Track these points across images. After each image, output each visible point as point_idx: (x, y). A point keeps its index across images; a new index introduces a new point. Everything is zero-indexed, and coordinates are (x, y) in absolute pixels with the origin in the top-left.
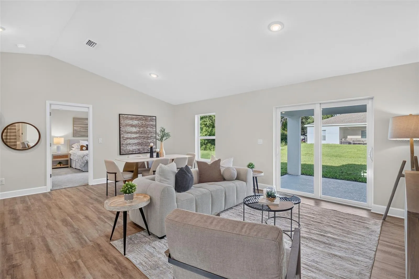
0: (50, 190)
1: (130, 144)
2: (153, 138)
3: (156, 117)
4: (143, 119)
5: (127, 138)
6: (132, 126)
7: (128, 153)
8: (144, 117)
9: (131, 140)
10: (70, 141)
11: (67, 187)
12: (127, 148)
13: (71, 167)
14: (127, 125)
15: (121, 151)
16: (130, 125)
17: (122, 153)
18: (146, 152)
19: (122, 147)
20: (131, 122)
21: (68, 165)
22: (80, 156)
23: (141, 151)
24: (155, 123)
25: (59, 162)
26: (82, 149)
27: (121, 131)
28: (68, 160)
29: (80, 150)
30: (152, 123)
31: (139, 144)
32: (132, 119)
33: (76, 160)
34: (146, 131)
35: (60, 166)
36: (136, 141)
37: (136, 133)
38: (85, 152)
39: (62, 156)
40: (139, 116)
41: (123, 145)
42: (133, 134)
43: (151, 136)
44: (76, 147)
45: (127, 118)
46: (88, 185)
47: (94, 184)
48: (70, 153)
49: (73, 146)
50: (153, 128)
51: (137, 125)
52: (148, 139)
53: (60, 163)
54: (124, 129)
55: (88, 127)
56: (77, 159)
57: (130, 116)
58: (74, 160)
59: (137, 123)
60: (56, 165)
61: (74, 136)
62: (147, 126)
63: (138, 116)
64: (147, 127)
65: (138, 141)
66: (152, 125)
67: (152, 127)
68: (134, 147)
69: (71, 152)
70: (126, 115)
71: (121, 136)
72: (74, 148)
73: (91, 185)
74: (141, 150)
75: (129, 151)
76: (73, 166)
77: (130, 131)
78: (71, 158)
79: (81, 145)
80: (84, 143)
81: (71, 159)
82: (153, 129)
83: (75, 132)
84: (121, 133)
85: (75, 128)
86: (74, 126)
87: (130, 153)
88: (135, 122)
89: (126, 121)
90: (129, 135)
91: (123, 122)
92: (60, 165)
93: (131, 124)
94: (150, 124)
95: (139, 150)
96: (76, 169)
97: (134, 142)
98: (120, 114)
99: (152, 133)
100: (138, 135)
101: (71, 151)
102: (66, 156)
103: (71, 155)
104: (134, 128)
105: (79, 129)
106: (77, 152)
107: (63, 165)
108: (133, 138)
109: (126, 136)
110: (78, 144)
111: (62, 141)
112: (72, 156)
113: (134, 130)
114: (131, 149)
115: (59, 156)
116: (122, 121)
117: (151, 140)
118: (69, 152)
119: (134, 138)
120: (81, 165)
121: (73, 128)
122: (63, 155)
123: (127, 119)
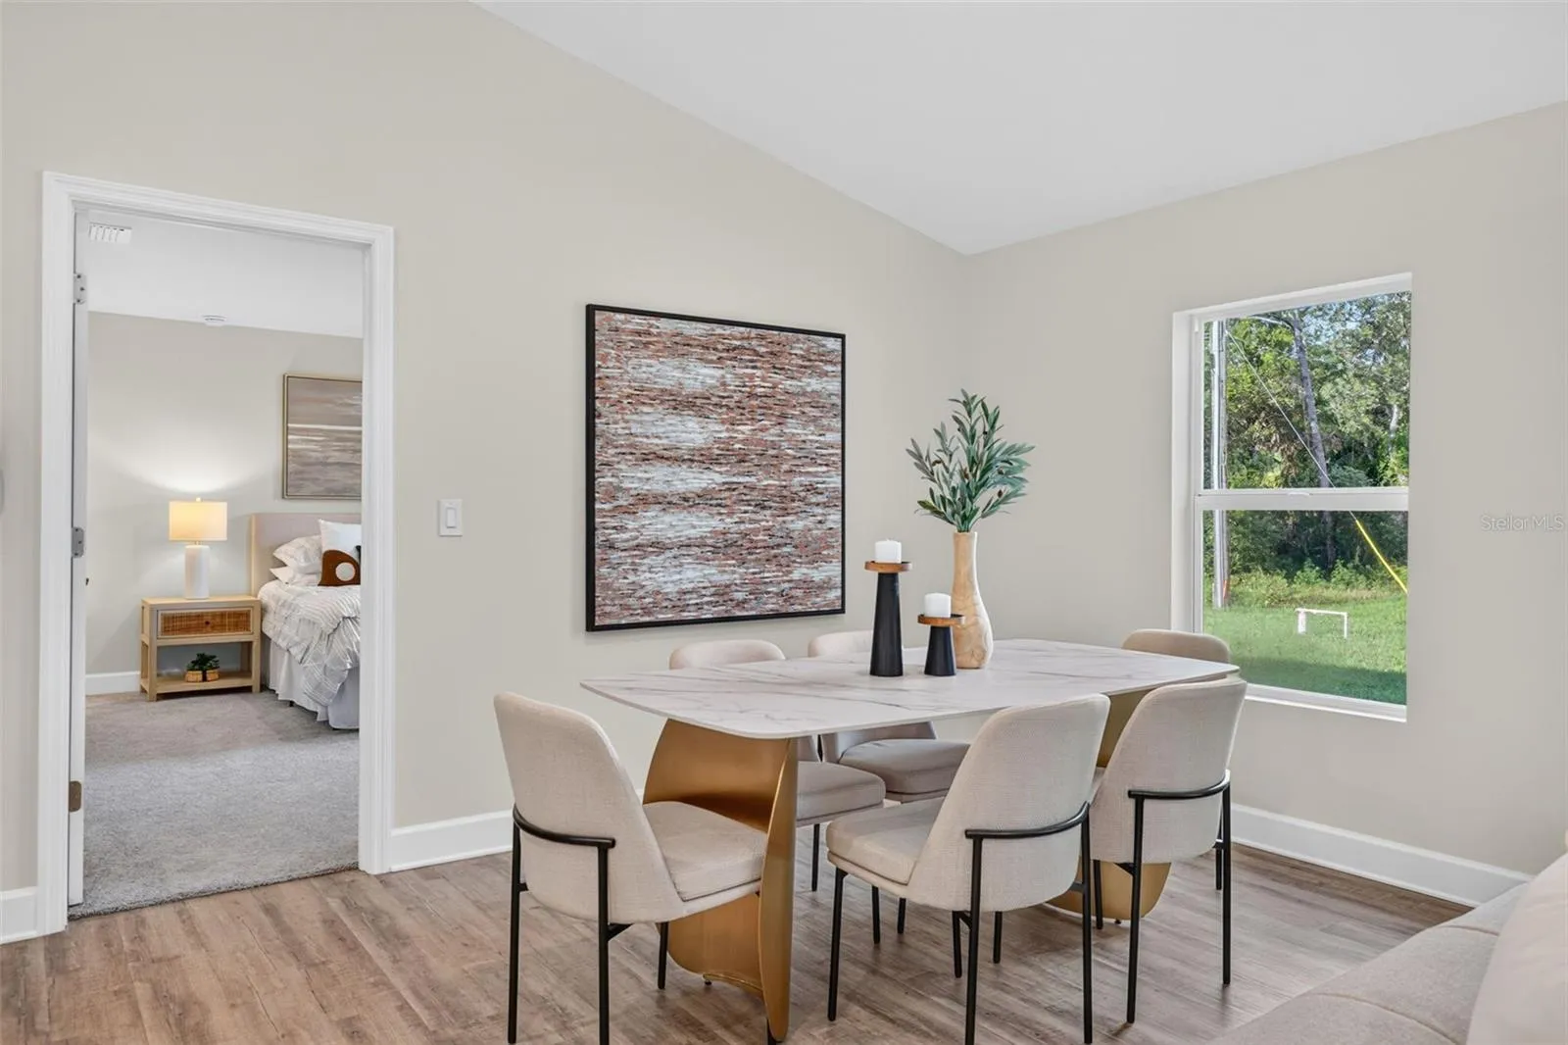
0: (64, 914)
1: (659, 547)
2: (821, 499)
3: (842, 337)
4: (756, 353)
5: (644, 500)
6: (682, 403)
7: (647, 619)
8: (763, 338)
9: (667, 518)
10: (261, 521)
11: (200, 886)
12: (643, 577)
13: (264, 687)
14: (641, 396)
15: (598, 600)
16: (663, 391)
17: (605, 614)
18: (770, 606)
19: (602, 571)
20: (667, 373)
21: (245, 672)
22: (312, 623)
23: (740, 604)
24: (835, 386)
25: (195, 658)
26: (329, 579)
27: (598, 443)
28: (250, 644)
29: (317, 579)
30: (814, 384)
31: (723, 547)
32: (680, 347)
33: (294, 651)
34: (774, 445)
35: (205, 679)
36: (701, 524)
37: (705, 459)
38: (344, 598)
39: (214, 615)
40: (728, 330)
41: (614, 556)
42: (683, 471)
43: (811, 489)
44: (298, 558)
45: (644, 339)
46: (354, 868)
47: (395, 868)
48: (260, 602)
49: (280, 554)
50: (825, 422)
51: (715, 400)
52: (785, 512)
53: (203, 662)
54: (619, 428)
55: (360, 433)
56: (297, 644)
57: (663, 323)
58: (283, 645)
59: (710, 381)
60: (182, 678)
61: (286, 494)
62: (778, 408)
63: (719, 330)
64: (783, 416)
65: (715, 523)
66: (815, 401)
67: (816, 413)
68: (693, 575)
69: (268, 592)
70: (637, 319)
71: (604, 480)
72: (285, 565)
73: (376, 872)
74: (740, 596)
75: (655, 604)
76: (279, 681)
77: (665, 441)
78: (269, 633)
79: (324, 550)
80: (344, 539)
81: (265, 640)
82: (824, 430)
83: (292, 466)
84: (599, 459)
85: (296, 442)
86: (287, 431)
87: (661, 617)
88: (701, 376)
89: (635, 361)
90: (658, 478)
91: (622, 371)
92: (200, 677)
93: (667, 384)
94: (804, 394)
95: (722, 592)
96: (292, 704)
97: (693, 533)
98: (591, 310)
99: (815, 463)
100: (719, 479)
101: (271, 586)
102: (238, 618)
103: (264, 611)
104: (693, 424)
105: (312, 446)
106: (300, 594)
107: (223, 675)
108: (686, 500)
109: (636, 478)
110: (307, 546)
111: (215, 520)
112: (269, 618)
113: (693, 432)
114: (670, 589)
115: (199, 616)
116: (604, 358)
117: (810, 522)
118: (256, 596)
119: (688, 502)
120: (318, 687)
121: (286, 442)
122: (222, 615)
123: (646, 345)
